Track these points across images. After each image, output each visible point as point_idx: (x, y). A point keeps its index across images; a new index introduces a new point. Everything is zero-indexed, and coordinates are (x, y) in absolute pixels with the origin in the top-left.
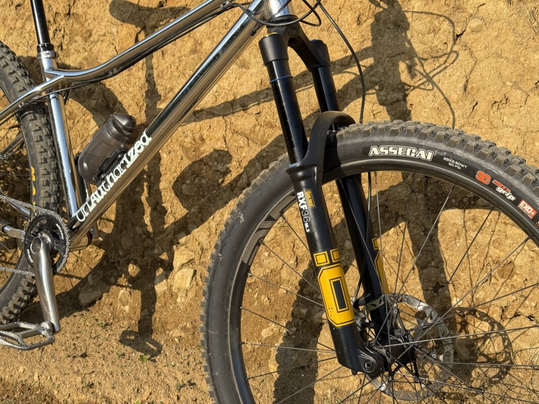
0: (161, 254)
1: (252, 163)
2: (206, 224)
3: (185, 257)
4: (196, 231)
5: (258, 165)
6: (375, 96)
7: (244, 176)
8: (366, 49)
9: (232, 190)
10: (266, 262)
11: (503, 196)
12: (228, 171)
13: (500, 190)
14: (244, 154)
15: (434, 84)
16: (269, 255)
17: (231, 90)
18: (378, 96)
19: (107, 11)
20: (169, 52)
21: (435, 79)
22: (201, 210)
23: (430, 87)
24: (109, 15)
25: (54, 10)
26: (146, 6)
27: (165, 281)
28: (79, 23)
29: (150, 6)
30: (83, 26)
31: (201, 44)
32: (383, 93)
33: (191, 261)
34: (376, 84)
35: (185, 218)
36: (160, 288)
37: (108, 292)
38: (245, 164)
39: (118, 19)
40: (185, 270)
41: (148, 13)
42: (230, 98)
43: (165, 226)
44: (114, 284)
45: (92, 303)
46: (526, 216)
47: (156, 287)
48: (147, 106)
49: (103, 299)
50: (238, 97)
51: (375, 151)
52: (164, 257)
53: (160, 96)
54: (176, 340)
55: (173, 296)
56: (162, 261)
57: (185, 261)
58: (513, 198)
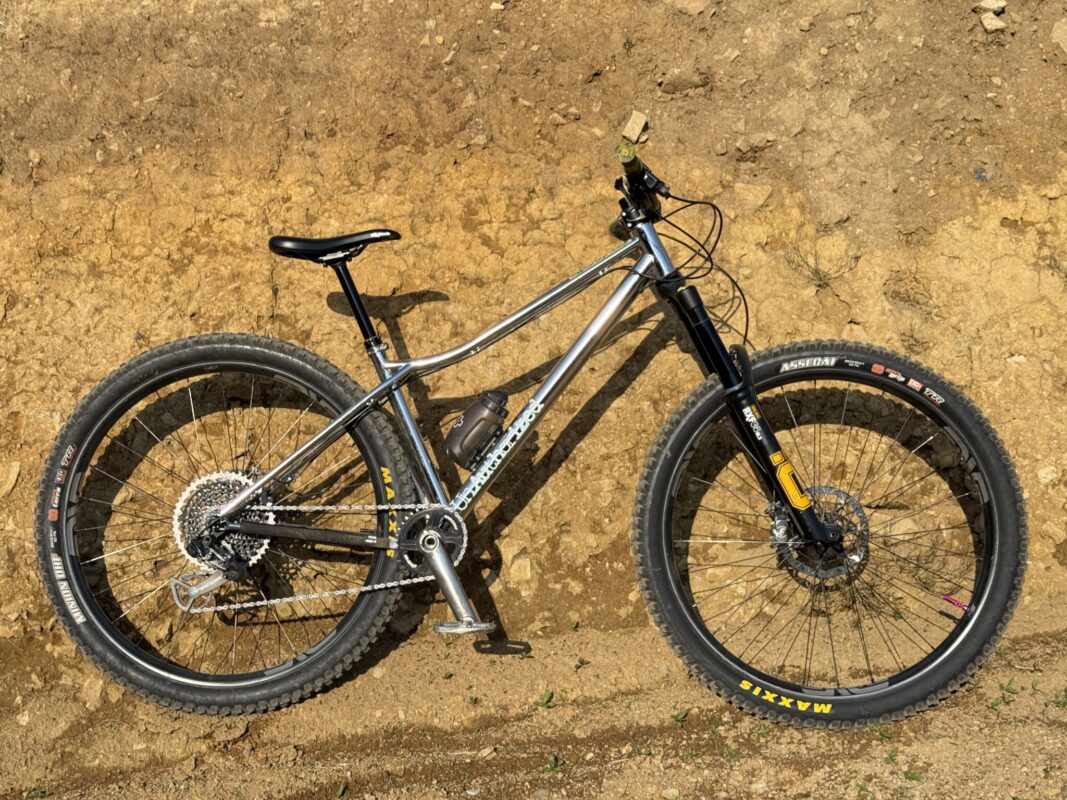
0: (482, 554)
1: (565, 434)
2: (527, 508)
3: (516, 548)
4: (517, 518)
5: (573, 433)
6: (676, 346)
7: (559, 448)
8: (653, 305)
9: (547, 467)
10: (608, 528)
11: (895, 380)
12: (537, 449)
13: (892, 375)
14: (552, 427)
15: (729, 327)
16: (610, 521)
17: (517, 365)
18: (680, 346)
19: (326, 307)
20: (425, 339)
21: (729, 322)
22: (516, 495)
23: (727, 330)
24: (329, 310)
25: (255, 313)
26: (377, 295)
27: (497, 580)
28: (288, 325)
29: (383, 294)
30: (294, 327)
31: (462, 325)
32: (682, 342)
33: (523, 551)
34: (673, 335)
35: (500, 509)
36: (495, 589)
37: (428, 612)
38: (554, 437)
39: (343, 313)
40: (519, 562)
41: (384, 302)
42: (518, 374)
43: (480, 522)
44: (432, 602)
45: (413, 631)
46: (914, 390)
47: (490, 589)
48: (415, 400)
49: (425, 621)
50: (527, 371)
51: (786, 367)
52: (486, 556)
53: (428, 387)
54: (540, 633)
55: (516, 593)
56: (484, 561)
57: (516, 552)
58: (902, 379)
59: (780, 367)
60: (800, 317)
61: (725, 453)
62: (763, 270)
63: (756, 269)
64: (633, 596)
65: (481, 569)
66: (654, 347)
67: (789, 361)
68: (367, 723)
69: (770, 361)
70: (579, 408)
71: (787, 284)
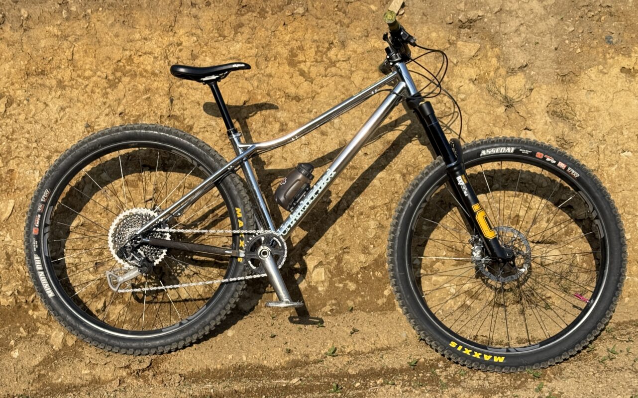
0: (295, 264)
1: (348, 193)
2: (323, 237)
3: (316, 261)
4: (317, 243)
5: (353, 193)
6: (418, 141)
7: (344, 201)
8: (404, 116)
9: (336, 213)
10: (373, 251)
11: (550, 162)
12: (330, 202)
13: (548, 159)
14: (340, 188)
15: (451, 130)
16: (374, 247)
17: (319, 150)
18: (420, 141)
19: (203, 111)
20: (263, 133)
21: (451, 127)
22: (317, 230)
23: (449, 132)
24: (205, 113)
25: (159, 114)
26: (234, 105)
27: (304, 280)
28: (179, 121)
29: (238, 104)
30: (183, 123)
31: (286, 125)
32: (421, 138)
33: (320, 264)
34: (416, 134)
35: (306, 237)
36: (302, 286)
37: (261, 298)
38: (341, 195)
39: (213, 116)
40: (318, 270)
41: (239, 109)
42: (320, 156)
43: (294, 245)
44: (264, 293)
45: (252, 309)
46: (561, 169)
47: (300, 286)
48: (256, 170)
49: (259, 304)
50: (326, 154)
51: (484, 153)
52: (297, 266)
53: (264, 162)
54: (329, 313)
55: (315, 289)
56: (296, 269)
57: (316, 264)
58: (554, 162)
59: (480, 153)
60: (494, 125)
61: (446, 207)
62: (473, 96)
63: (468, 95)
64: (386, 293)
65: (294, 274)
66: (404, 141)
67: (485, 149)
68: (223, 362)
69: (475, 149)
70: (357, 177)
71: (487, 105)
